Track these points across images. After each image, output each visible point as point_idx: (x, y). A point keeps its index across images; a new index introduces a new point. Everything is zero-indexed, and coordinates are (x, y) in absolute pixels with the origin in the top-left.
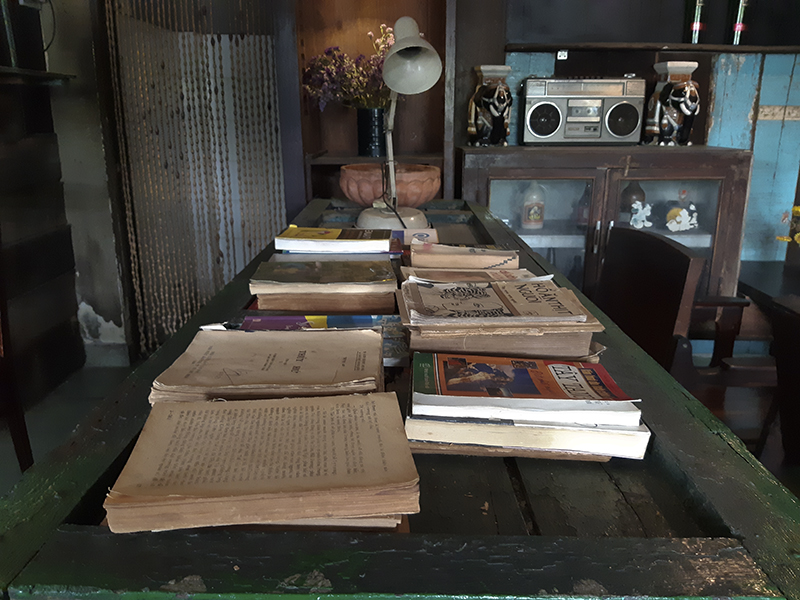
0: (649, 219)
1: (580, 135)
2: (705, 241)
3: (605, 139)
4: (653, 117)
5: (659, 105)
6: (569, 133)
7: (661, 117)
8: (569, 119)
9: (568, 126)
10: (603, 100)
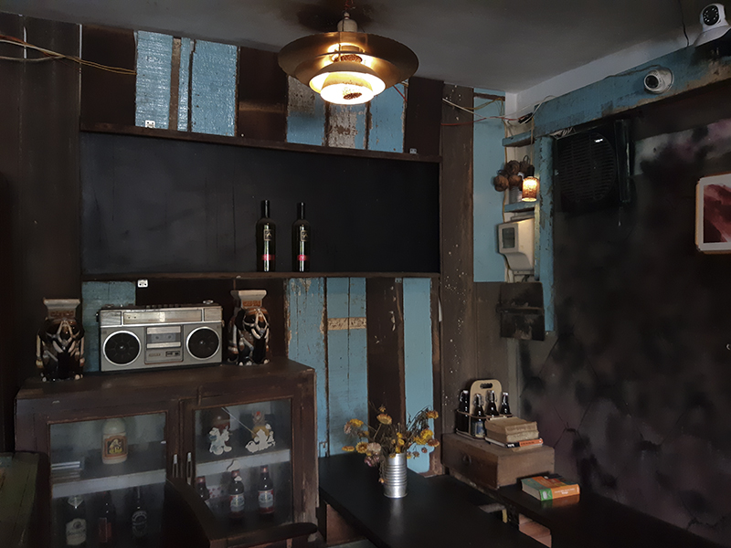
0: (227, 444)
1: (162, 361)
2: (285, 456)
3: (187, 362)
4: (232, 339)
5: (235, 329)
6: (150, 359)
7: (238, 341)
8: (149, 346)
9: (148, 353)
10: (182, 326)
